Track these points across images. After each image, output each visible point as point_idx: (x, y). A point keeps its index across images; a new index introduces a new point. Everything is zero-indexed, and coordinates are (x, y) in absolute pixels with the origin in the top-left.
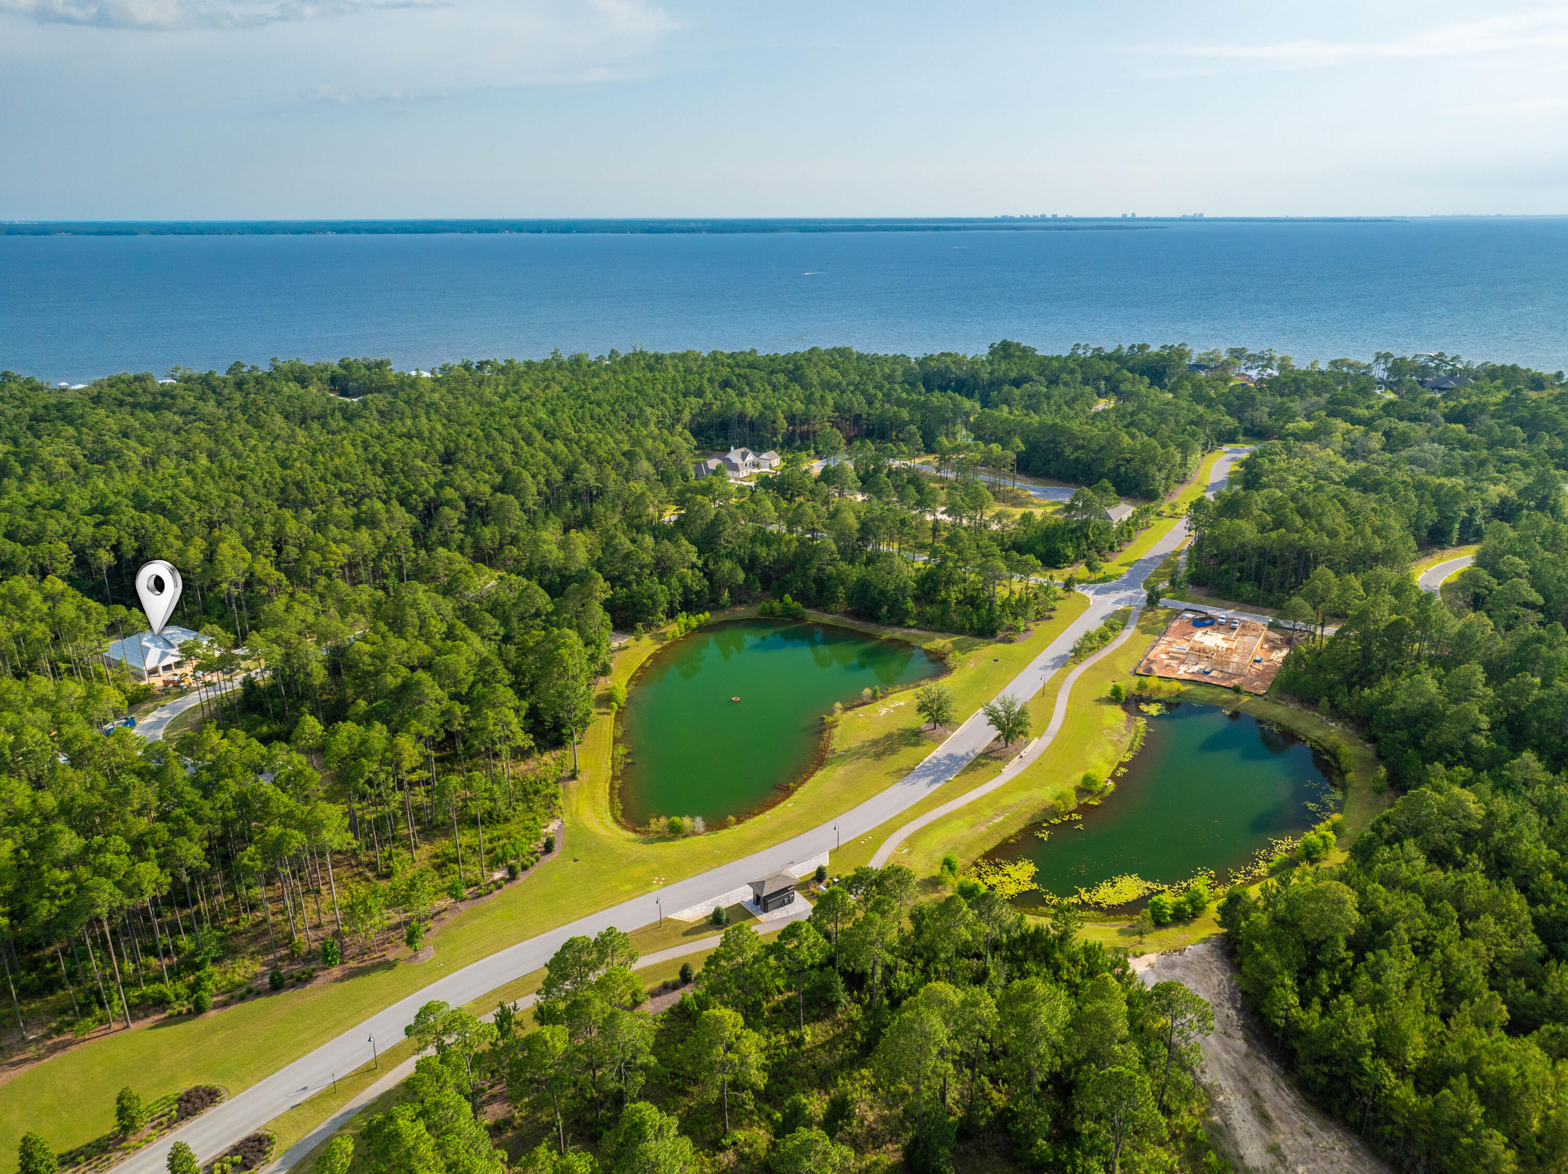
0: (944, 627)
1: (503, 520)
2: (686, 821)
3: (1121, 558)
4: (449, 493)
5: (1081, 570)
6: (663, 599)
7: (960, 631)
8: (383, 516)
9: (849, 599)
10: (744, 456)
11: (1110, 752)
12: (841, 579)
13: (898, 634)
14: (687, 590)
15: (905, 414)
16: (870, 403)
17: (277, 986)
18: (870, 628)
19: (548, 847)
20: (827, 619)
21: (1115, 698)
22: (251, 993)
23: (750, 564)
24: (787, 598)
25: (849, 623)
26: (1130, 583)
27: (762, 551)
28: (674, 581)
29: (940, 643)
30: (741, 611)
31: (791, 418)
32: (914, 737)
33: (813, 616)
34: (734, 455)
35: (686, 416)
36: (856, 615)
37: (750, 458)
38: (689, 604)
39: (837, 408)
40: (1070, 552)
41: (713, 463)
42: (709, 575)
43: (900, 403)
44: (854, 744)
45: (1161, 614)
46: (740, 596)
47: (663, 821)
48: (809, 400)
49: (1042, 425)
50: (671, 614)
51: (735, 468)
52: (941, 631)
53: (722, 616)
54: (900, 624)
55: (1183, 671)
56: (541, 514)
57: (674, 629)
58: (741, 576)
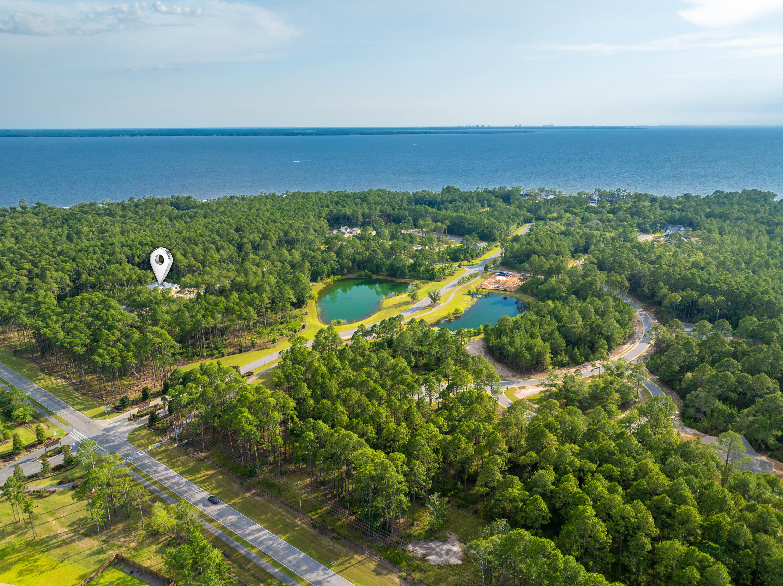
0: (418, 278)
1: (265, 249)
2: (342, 321)
3: (480, 259)
4: (245, 240)
5: (466, 263)
6: (326, 270)
7: (423, 279)
8: (226, 247)
9: (387, 270)
10: (346, 229)
11: (465, 305)
12: (384, 264)
13: (403, 280)
14: (333, 268)
15: (407, 213)
16: (393, 209)
17: (241, 352)
18: (394, 279)
19: (304, 327)
20: (380, 277)
21: (469, 293)
22: (233, 353)
23: (354, 261)
24: (366, 271)
25: (387, 278)
26: (480, 266)
27: (357, 256)
28: (329, 265)
29: (417, 282)
30: (351, 276)
31: (364, 216)
32: (408, 303)
33: (375, 277)
34: (343, 229)
35: (324, 215)
36: (390, 276)
37: (349, 230)
38: (334, 272)
39: (381, 211)
40: (462, 257)
41: (335, 232)
42: (340, 264)
43: (405, 209)
44: (389, 305)
45: (489, 273)
46: (350, 270)
47: (335, 321)
48: (370, 208)
49: (457, 216)
50: (328, 276)
51: (343, 233)
52: (417, 279)
53: (344, 277)
54: (404, 277)
55: (491, 287)
56: (278, 247)
57: (329, 280)
58: (351, 264)
